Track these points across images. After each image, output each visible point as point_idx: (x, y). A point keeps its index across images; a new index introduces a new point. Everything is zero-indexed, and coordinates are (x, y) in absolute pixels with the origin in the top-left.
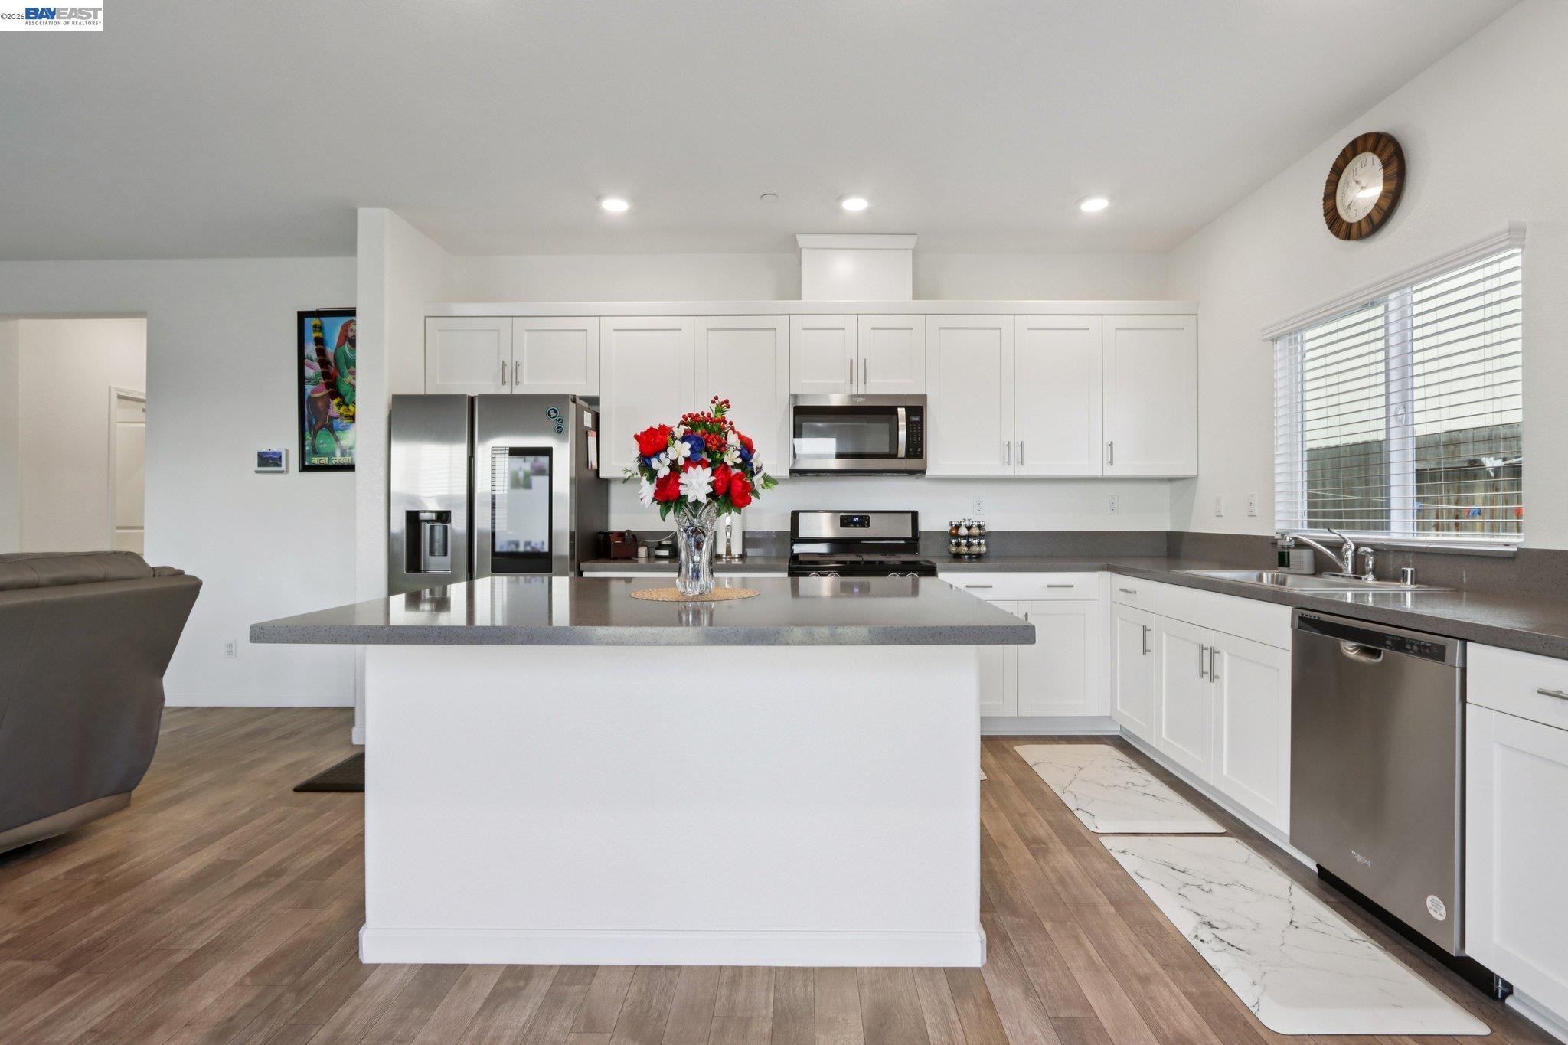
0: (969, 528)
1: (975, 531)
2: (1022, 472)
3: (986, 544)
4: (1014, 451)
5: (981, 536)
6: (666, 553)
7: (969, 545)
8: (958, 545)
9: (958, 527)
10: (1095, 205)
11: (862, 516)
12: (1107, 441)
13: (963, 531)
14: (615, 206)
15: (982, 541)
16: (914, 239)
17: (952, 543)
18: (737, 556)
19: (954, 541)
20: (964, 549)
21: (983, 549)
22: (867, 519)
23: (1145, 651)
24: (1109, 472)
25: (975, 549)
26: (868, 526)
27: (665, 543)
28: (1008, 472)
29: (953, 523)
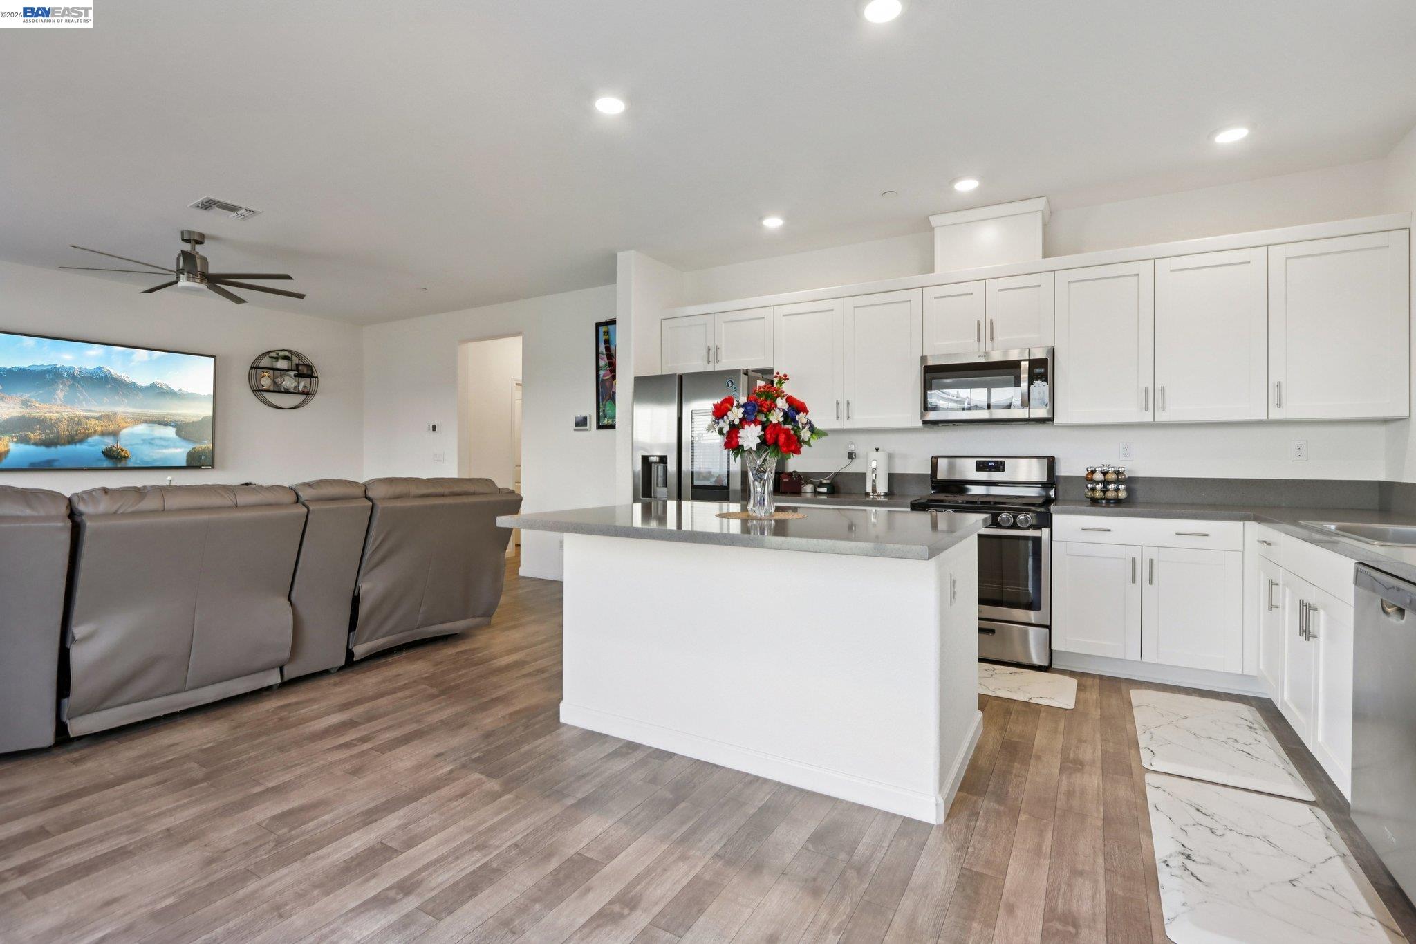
0: (1105, 473)
1: (1111, 477)
2: (1162, 417)
3: (1127, 489)
4: (1154, 395)
5: (1118, 481)
6: (824, 490)
7: (1105, 491)
8: (1093, 489)
9: (1093, 472)
10: (1232, 136)
11: (998, 461)
12: (1274, 380)
13: (1098, 476)
14: (773, 223)
15: (1121, 487)
16: (1043, 201)
17: (1087, 488)
18: (882, 494)
19: (1090, 486)
20: (1098, 494)
21: (1122, 495)
22: (1003, 464)
23: (1271, 607)
24: (1276, 415)
25: (1111, 494)
26: (1003, 471)
27: (825, 482)
28: (1148, 418)
29: (1090, 469)
